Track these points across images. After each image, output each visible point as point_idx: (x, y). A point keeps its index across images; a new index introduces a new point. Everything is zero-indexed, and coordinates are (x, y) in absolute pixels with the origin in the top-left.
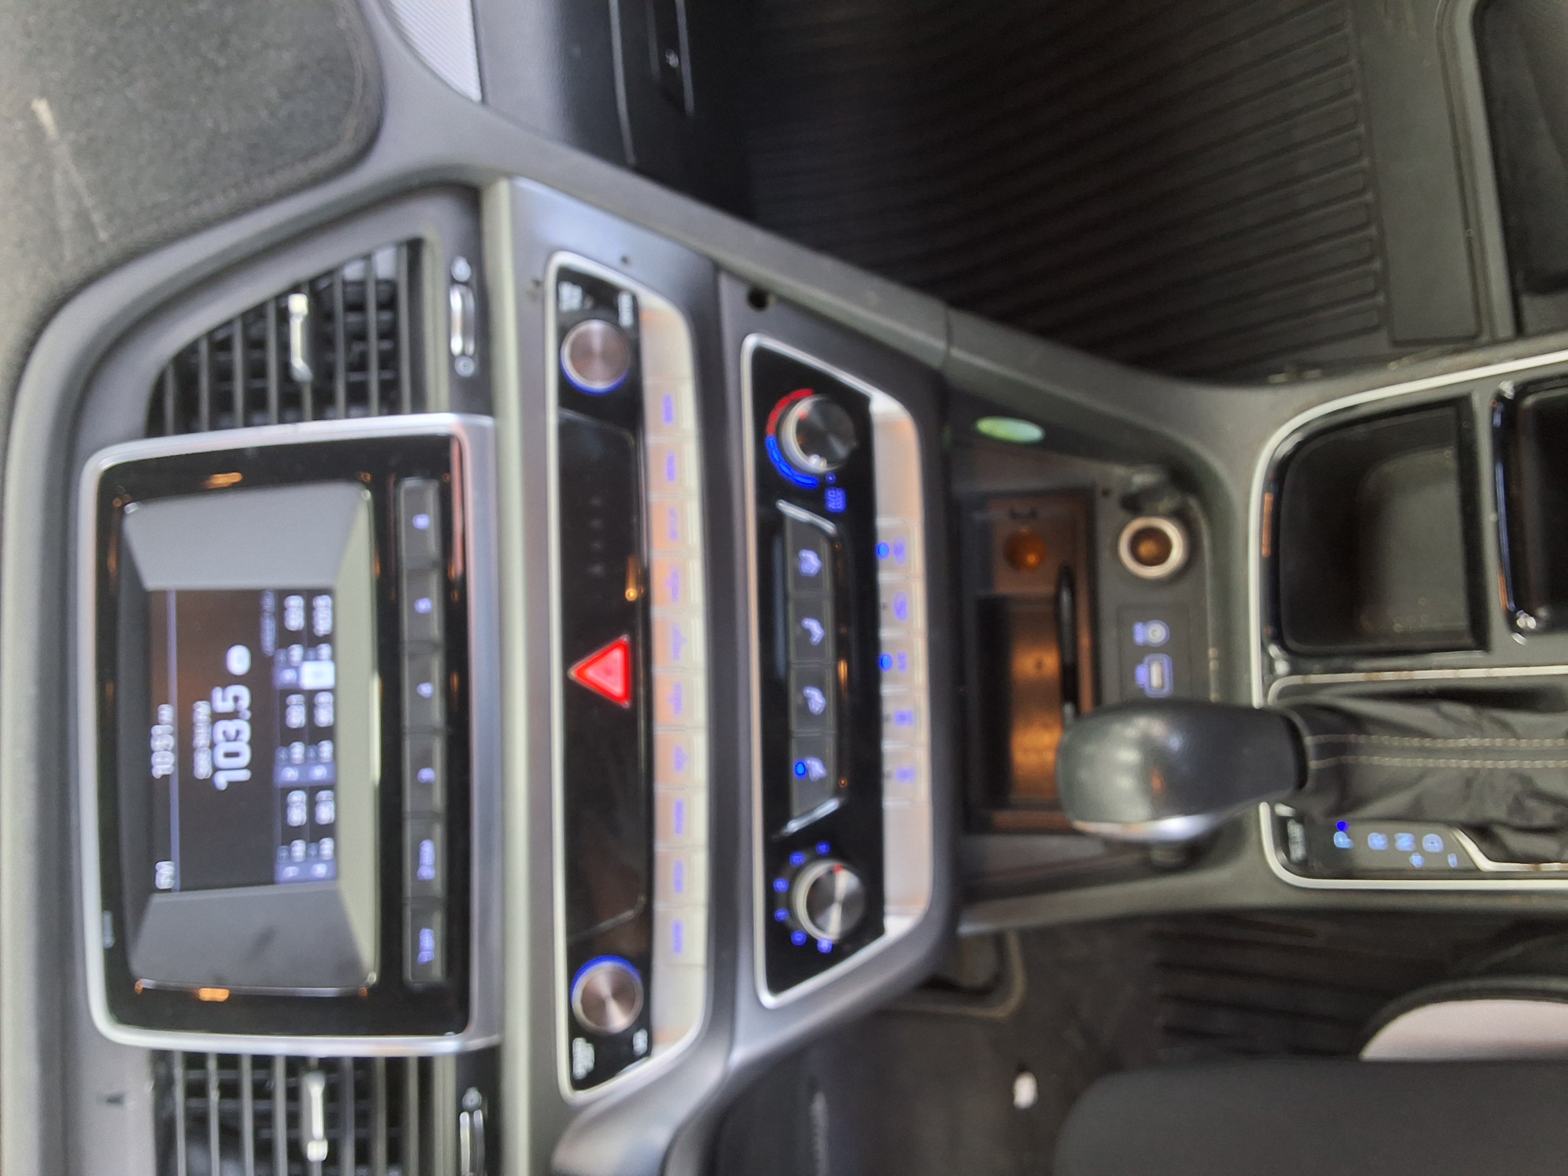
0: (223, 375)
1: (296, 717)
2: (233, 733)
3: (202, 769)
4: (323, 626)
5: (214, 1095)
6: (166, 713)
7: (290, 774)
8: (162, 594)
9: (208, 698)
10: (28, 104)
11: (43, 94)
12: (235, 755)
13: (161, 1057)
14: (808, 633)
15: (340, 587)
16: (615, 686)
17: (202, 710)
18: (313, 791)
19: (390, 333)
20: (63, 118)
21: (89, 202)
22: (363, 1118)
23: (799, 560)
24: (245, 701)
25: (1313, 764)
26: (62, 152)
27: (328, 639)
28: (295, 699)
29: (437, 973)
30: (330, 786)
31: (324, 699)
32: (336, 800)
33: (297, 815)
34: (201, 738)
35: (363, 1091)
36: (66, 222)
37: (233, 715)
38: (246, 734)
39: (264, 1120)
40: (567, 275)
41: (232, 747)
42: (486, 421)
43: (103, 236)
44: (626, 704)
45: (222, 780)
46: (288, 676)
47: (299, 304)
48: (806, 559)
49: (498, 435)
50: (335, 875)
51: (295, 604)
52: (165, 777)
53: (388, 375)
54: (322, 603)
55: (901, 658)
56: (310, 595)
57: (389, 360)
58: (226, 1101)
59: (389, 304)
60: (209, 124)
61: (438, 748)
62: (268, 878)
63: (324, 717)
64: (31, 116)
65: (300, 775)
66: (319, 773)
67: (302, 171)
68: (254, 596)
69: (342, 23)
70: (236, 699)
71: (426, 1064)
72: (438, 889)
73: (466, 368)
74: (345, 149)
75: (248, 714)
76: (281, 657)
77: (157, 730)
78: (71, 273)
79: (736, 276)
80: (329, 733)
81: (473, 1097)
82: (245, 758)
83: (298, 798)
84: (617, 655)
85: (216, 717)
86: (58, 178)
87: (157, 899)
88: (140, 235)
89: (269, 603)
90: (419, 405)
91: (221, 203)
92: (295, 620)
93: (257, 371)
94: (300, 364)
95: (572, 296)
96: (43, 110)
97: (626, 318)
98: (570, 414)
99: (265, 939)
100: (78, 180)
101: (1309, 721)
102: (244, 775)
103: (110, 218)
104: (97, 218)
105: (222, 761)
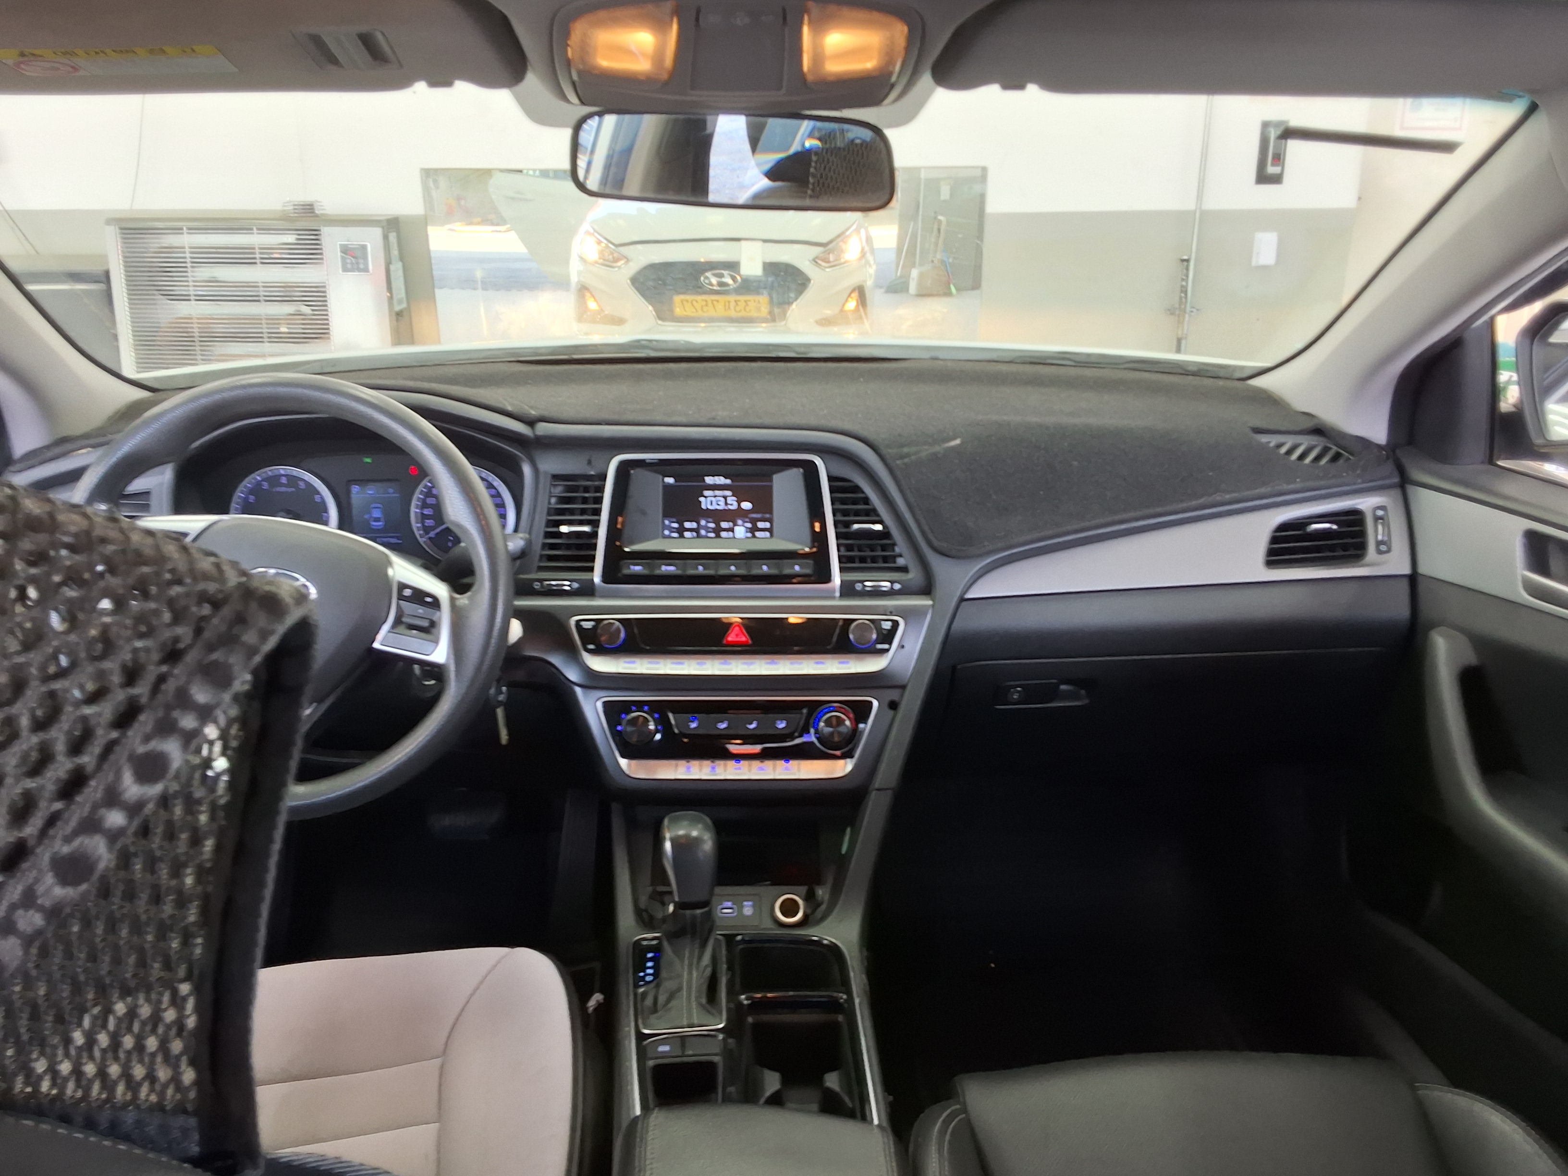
0: (855, 502)
1: (724, 525)
2: (719, 503)
3: (706, 493)
4: (758, 534)
5: (587, 495)
6: (728, 481)
7: (703, 523)
8: (771, 481)
9: (733, 495)
10: (960, 437)
11: (962, 443)
12: (711, 504)
13: (604, 477)
14: (751, 723)
15: (773, 539)
16: (731, 638)
17: (728, 493)
18: (697, 531)
19: (874, 560)
20: (953, 448)
21: (913, 458)
22: (568, 547)
23: (782, 720)
24: (731, 507)
25: (688, 912)
26: (937, 449)
27: (754, 536)
28: (731, 524)
29: (626, 571)
30: (699, 536)
31: (731, 534)
32: (694, 538)
33: (687, 525)
34: (717, 493)
35: (579, 547)
36: (906, 450)
37: (726, 504)
38: (718, 508)
39: (572, 512)
40: (896, 624)
41: (714, 503)
42: (838, 594)
43: (898, 462)
44: (724, 642)
45: (702, 499)
46: (740, 522)
47: (878, 527)
48: (782, 723)
49: (833, 598)
50: (665, 537)
51: (767, 525)
52: (704, 480)
53: (857, 560)
54: (767, 534)
55: (740, 769)
56: (770, 530)
57: (863, 560)
58: (592, 499)
59: (885, 559)
60: (943, 497)
61: (711, 572)
62: (666, 515)
63: (724, 534)
64: (954, 439)
65: (702, 526)
66: (703, 532)
67: (926, 528)
68: (770, 511)
69: (986, 543)
70: (731, 505)
71: (591, 569)
72: (657, 572)
73: (859, 587)
74: (936, 543)
75: (726, 508)
76: (747, 520)
77: (722, 478)
78: (885, 451)
79: (902, 696)
80: (718, 536)
81: (576, 585)
82: (710, 507)
83: (694, 525)
84: (744, 639)
85: (725, 497)
86: (926, 447)
87: (661, 477)
88: (898, 474)
89: (768, 516)
90: (842, 570)
91: (912, 500)
92: (760, 525)
93: (857, 513)
94: (856, 526)
95: (887, 625)
96: (958, 442)
97: (879, 646)
98: (841, 623)
99: (643, 513)
100: (923, 455)
101: (706, 912)
102: (703, 507)
103: (905, 464)
104: (906, 460)
105: (709, 499)
